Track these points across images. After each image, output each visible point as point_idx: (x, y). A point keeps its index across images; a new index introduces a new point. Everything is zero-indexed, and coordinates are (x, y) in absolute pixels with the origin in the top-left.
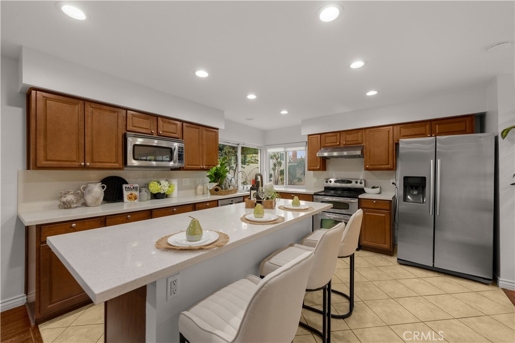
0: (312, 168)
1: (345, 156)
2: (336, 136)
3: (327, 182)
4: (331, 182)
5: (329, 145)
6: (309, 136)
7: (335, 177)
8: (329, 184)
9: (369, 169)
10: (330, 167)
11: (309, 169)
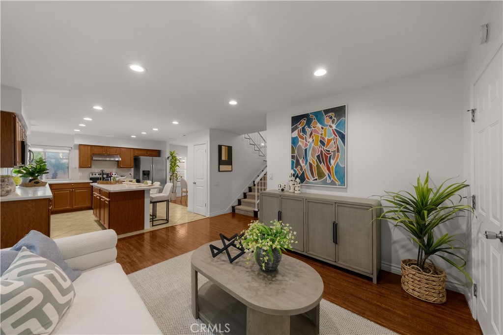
0: (83, 166)
1: (112, 160)
2: (103, 148)
3: (92, 175)
4: (95, 174)
5: (97, 153)
6: (80, 145)
7: (96, 171)
8: (94, 176)
9: (121, 167)
10: (93, 166)
11: (80, 167)
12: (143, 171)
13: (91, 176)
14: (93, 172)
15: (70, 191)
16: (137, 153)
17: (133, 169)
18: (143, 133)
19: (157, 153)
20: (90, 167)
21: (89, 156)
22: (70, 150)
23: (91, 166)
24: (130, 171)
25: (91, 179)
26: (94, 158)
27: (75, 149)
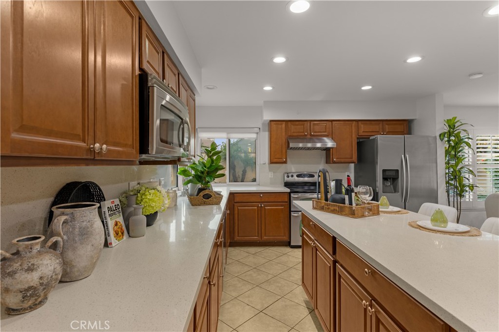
0: (275, 160)
1: (318, 148)
2: (303, 125)
3: (288, 177)
4: (292, 176)
5: (295, 134)
6: (271, 121)
7: (293, 170)
8: (290, 179)
9: (334, 162)
10: (288, 160)
11: (272, 162)
12: (384, 171)
13: (286, 179)
14: (289, 171)
15: (258, 207)
16: (363, 128)
17: (352, 165)
18: (364, 88)
19: (405, 127)
20: (285, 162)
21: (284, 140)
22: (257, 133)
23: (286, 159)
24: (348, 169)
25: (287, 185)
26: (291, 145)
27: (264, 131)
